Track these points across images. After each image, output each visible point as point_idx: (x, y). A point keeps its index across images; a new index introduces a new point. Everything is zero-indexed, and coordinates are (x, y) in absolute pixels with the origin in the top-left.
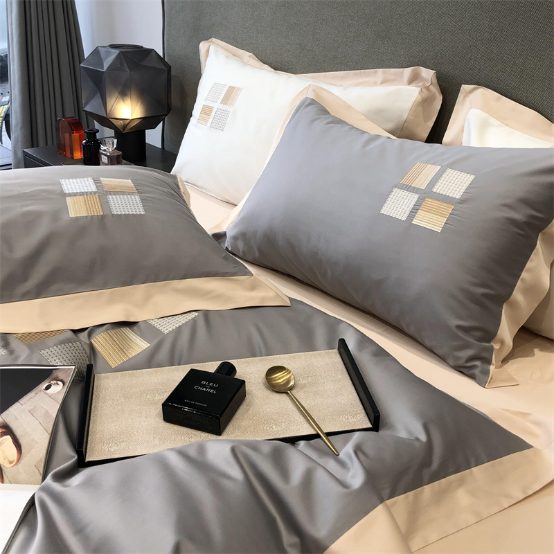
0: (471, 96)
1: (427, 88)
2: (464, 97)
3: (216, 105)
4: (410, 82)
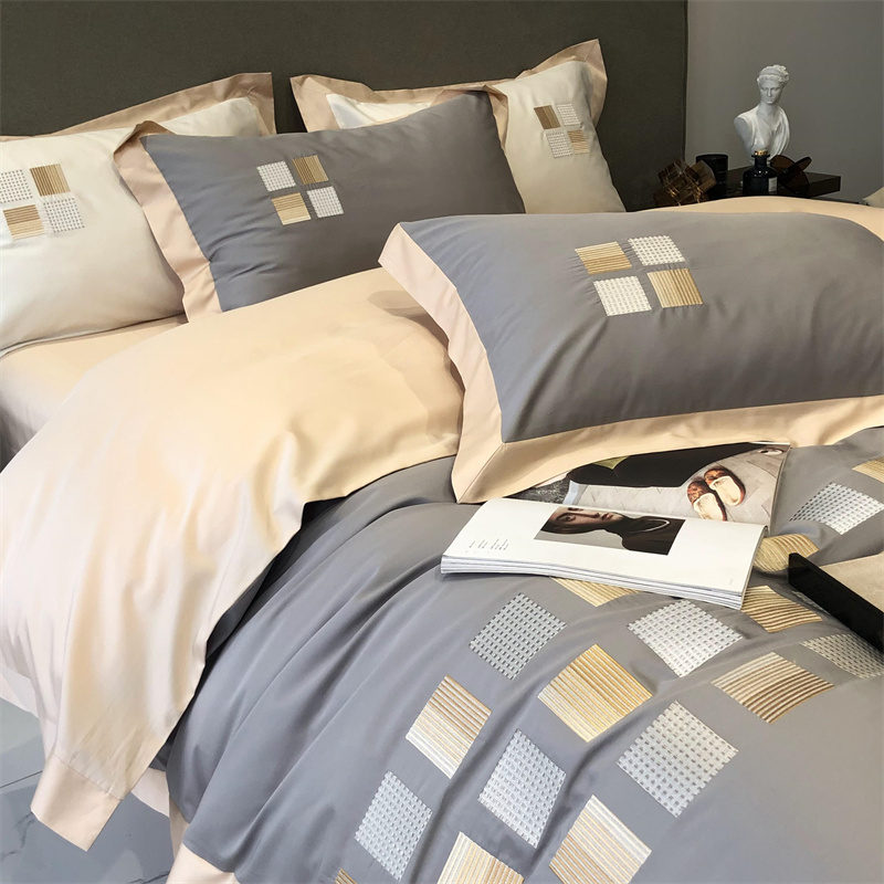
3: (37, 201)
4: (226, 97)
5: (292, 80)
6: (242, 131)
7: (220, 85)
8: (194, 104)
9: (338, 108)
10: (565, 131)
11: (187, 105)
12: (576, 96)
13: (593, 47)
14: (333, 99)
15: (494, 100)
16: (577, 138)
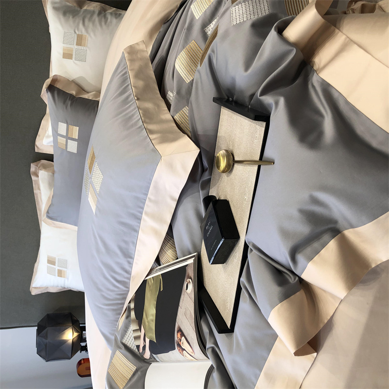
0: (39, 147)
1: (39, 168)
2: (40, 149)
3: (57, 268)
4: (38, 176)
5: (36, 150)
7: (34, 178)
8: (39, 189)
10: (76, 47)
11: (39, 191)
12: (61, 24)
14: (45, 142)
16: (80, 41)
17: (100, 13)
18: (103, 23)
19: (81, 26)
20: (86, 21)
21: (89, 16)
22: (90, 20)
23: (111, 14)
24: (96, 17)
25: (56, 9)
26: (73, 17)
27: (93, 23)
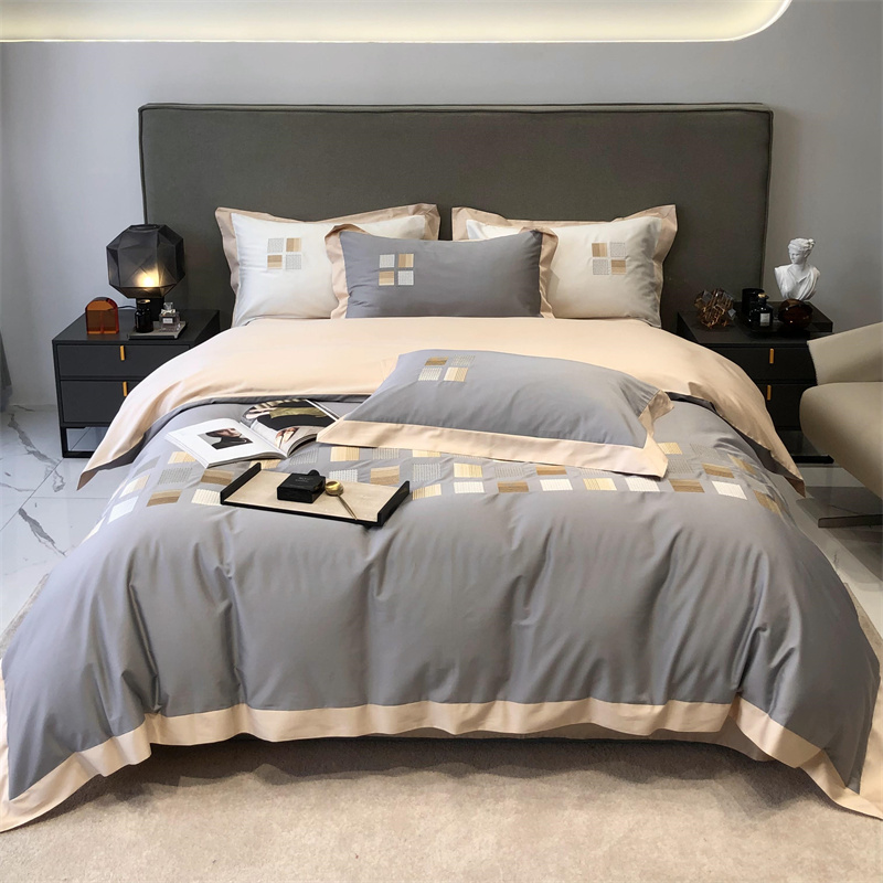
0: (461, 213)
1: (429, 214)
2: (456, 215)
3: (284, 254)
4: (414, 214)
5: (454, 209)
6: (409, 234)
7: (411, 208)
8: (394, 216)
9: (470, 227)
10: (610, 260)
12: (633, 238)
13: (671, 209)
14: (471, 223)
15: (545, 237)
16: (618, 265)
17: (652, 284)
18: (642, 292)
19: (636, 263)
20: (642, 269)
21: (648, 271)
22: (644, 273)
23: (655, 299)
24: (649, 280)
25: (649, 228)
26: (643, 252)
27: (642, 279)
